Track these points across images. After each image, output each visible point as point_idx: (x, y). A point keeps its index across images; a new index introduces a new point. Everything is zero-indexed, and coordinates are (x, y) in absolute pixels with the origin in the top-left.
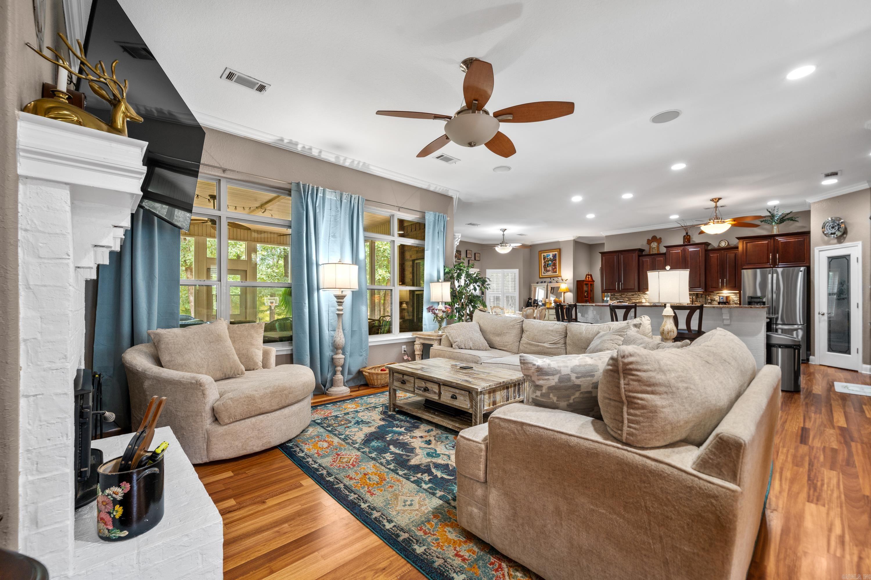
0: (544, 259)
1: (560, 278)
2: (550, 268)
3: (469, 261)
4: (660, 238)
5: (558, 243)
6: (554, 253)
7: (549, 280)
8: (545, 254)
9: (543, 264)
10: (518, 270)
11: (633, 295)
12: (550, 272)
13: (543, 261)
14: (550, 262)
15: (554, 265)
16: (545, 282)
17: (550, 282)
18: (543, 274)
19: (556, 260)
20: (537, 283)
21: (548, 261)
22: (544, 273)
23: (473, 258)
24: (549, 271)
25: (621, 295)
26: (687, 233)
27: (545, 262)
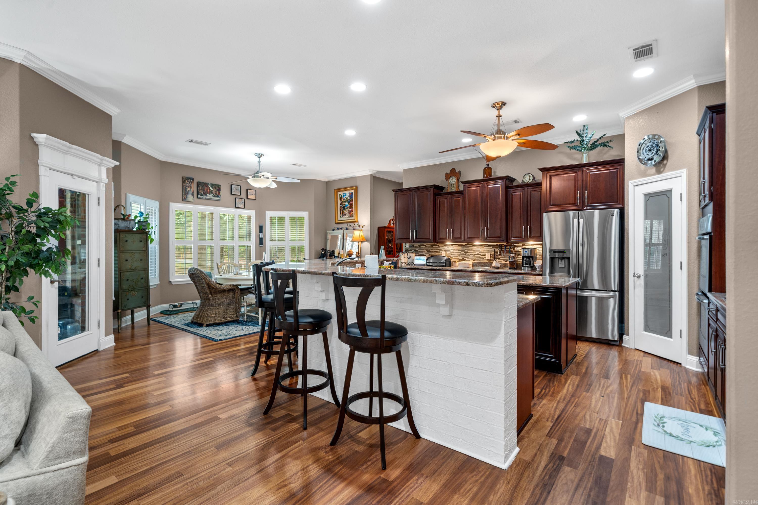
0: (341, 199)
1: (356, 223)
2: (346, 211)
3: (236, 198)
4: (460, 172)
5: (355, 178)
6: (351, 192)
7: (345, 226)
8: (342, 193)
9: (339, 206)
10: (307, 213)
11: (432, 246)
12: (347, 216)
13: (339, 202)
14: (346, 203)
15: (351, 207)
16: (341, 229)
17: (347, 229)
18: (339, 219)
19: (352, 201)
20: (333, 230)
21: (345, 202)
22: (341, 218)
23: (243, 195)
24: (345, 214)
25: (419, 246)
26: (488, 165)
27: (341, 204)
